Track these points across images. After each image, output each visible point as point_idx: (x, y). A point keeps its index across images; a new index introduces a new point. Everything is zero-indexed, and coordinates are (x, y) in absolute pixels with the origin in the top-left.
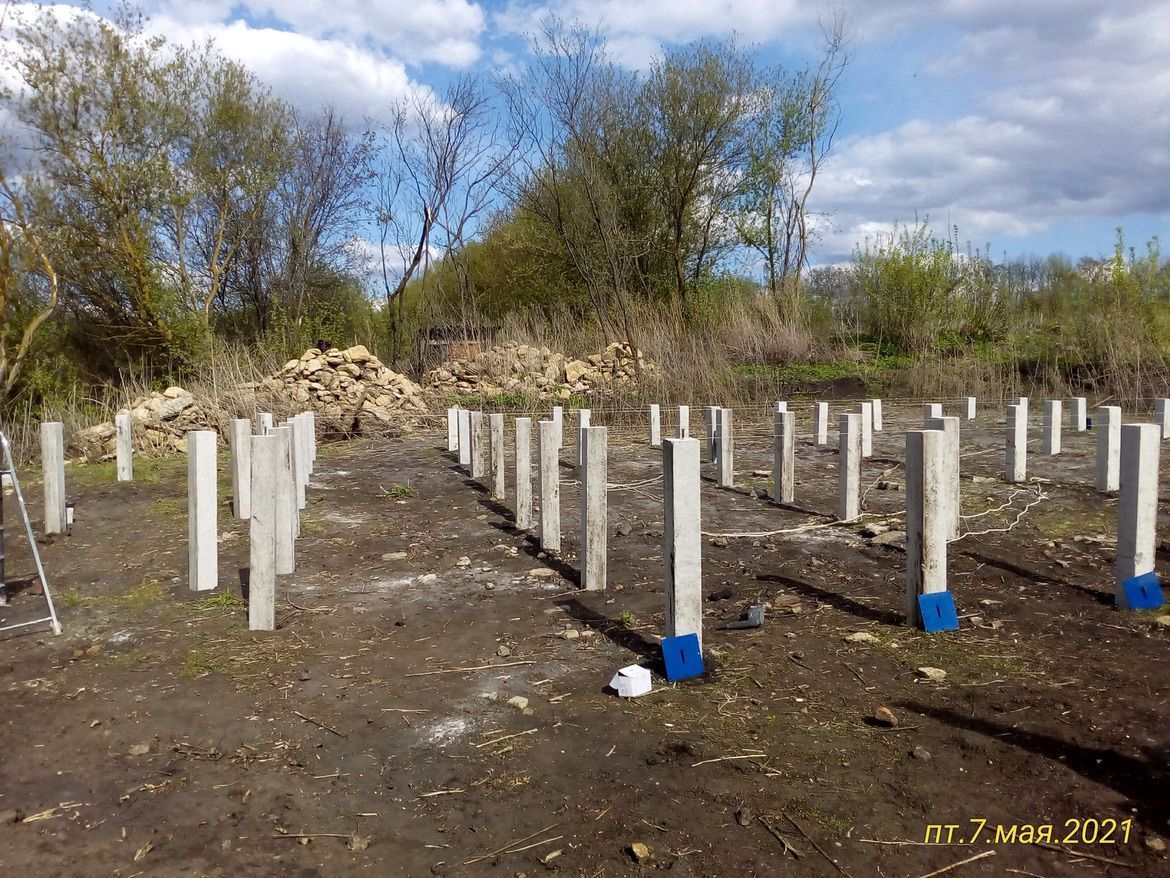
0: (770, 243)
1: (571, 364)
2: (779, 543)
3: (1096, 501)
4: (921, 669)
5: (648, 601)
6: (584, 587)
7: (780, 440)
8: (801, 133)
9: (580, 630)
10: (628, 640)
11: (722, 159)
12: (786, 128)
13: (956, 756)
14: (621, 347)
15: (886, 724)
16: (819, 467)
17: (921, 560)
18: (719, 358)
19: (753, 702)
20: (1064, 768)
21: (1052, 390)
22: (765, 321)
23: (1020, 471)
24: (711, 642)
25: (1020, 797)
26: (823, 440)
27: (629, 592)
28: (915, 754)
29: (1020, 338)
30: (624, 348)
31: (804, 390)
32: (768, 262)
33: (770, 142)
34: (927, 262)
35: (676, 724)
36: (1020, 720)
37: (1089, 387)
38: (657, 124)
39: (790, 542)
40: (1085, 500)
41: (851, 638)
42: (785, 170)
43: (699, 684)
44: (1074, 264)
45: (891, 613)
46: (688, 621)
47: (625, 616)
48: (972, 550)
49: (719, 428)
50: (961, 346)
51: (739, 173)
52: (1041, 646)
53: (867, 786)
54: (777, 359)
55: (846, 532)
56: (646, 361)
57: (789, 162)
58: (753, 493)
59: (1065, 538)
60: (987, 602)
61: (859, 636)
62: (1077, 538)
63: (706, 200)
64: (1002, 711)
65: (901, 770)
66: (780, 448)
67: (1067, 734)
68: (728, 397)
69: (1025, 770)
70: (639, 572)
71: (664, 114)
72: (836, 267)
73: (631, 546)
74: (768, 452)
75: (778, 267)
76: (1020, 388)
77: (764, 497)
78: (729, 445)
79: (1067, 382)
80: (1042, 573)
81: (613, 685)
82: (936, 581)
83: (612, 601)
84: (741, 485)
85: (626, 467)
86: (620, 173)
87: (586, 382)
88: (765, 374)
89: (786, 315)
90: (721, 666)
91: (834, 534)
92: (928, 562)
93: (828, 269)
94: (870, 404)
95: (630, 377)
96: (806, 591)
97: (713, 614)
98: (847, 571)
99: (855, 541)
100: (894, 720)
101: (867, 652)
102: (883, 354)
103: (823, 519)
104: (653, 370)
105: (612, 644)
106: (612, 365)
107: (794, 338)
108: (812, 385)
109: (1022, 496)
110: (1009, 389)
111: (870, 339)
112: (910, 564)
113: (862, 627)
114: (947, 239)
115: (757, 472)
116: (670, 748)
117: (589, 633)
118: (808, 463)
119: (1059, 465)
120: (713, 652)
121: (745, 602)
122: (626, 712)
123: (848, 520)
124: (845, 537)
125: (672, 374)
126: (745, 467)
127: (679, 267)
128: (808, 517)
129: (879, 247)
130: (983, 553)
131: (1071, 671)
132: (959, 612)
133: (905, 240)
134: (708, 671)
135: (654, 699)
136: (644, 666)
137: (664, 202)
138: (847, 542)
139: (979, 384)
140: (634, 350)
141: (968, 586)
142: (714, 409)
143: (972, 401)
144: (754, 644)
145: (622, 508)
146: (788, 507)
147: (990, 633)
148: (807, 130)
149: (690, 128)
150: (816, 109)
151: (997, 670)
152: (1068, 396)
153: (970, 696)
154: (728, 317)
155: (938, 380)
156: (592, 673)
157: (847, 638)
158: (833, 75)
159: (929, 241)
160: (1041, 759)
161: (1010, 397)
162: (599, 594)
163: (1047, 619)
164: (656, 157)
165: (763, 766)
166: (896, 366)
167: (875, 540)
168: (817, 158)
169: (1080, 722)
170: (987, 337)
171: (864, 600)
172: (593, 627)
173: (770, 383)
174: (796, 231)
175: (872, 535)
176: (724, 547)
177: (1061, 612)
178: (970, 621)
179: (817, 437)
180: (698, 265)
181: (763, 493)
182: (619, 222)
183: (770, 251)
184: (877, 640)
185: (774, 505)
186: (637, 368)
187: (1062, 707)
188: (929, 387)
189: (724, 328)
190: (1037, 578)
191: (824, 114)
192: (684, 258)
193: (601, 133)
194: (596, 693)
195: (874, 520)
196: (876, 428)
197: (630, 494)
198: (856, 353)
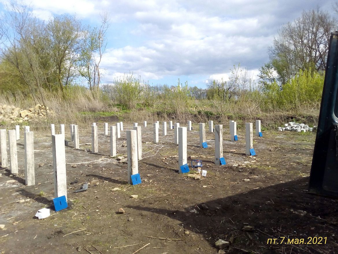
0: (89, 76)
1: (23, 111)
2: (93, 165)
3: (175, 147)
4: (132, 196)
5: (50, 187)
6: (27, 185)
7: (93, 134)
8: (96, 45)
9: (25, 199)
10: (42, 201)
11: (73, 50)
12: (92, 43)
13: (140, 218)
14: (41, 106)
15: (122, 213)
16: (106, 142)
17: (132, 166)
18: (75, 110)
19: (83, 214)
20: (167, 217)
21: (165, 119)
22: (89, 99)
23: (157, 140)
24: (70, 197)
25: (156, 227)
26: (107, 134)
27: (43, 185)
28: (129, 220)
29: (157, 106)
30: (42, 106)
31: (100, 119)
32: (89, 82)
33: (87, 47)
34: (133, 85)
35: (58, 224)
36: (156, 206)
37: (173, 118)
38: (51, 37)
39: (96, 164)
40: (172, 147)
41: (113, 190)
42: (92, 56)
43: (66, 211)
44: (170, 87)
45: (124, 181)
46: (62, 191)
47: (41, 193)
48: (145, 162)
49: (74, 131)
50: (143, 108)
51: (79, 55)
52: (161, 185)
53: (116, 232)
54: (93, 110)
55: (113, 160)
56: (50, 110)
57: (93, 53)
58: (85, 150)
59: (167, 157)
60: (149, 175)
61: (115, 189)
62: (170, 156)
63: (69, 62)
64: (152, 204)
65: (126, 225)
66: (93, 136)
67: (168, 207)
68: (78, 122)
69: (157, 219)
70: (47, 178)
71: (54, 34)
72: (110, 84)
73: (44, 170)
74: (91, 138)
75: (92, 83)
76: (157, 119)
77: (89, 151)
78: (78, 136)
79: (168, 117)
80: (162, 166)
81: (36, 215)
82: (135, 171)
83: (37, 188)
84: (82, 148)
85: (43, 144)
86: (39, 51)
87: (28, 117)
88: (89, 115)
89: (95, 97)
90: (73, 204)
91: (109, 160)
92: (133, 166)
93: (107, 85)
94: (119, 123)
95: (44, 115)
96: (101, 178)
97: (71, 189)
98: (113, 171)
99: (115, 162)
100: (124, 211)
101: (117, 193)
102: (123, 109)
103: (106, 156)
104: (53, 113)
105: (37, 202)
106: (38, 111)
107: (98, 104)
108: (103, 118)
109: (158, 147)
110: (155, 119)
111: (119, 105)
112: (129, 167)
113: (116, 186)
114: (138, 79)
115: (87, 144)
116: (56, 232)
117: (28, 200)
118: (102, 140)
119: (166, 138)
120: (71, 200)
121: (82, 183)
122: (41, 224)
123: (113, 156)
124: (113, 161)
125: (59, 115)
126: (83, 142)
127: (61, 81)
128: (102, 156)
129: (121, 80)
130: (148, 162)
131: (168, 191)
132: (142, 179)
133: (127, 78)
134: (69, 207)
135: (52, 218)
136: (48, 208)
137: (54, 61)
138: (113, 162)
139: (148, 118)
140: (45, 107)
141: (144, 171)
142: (72, 125)
143: (146, 122)
144: (84, 196)
145: (41, 158)
146: (96, 154)
147: (149, 183)
148: (98, 44)
149: (62, 39)
150: (100, 39)
151: (151, 193)
152: (168, 120)
153: (144, 201)
154: (77, 97)
155: (137, 117)
156: (29, 213)
157: (112, 190)
158: (105, 29)
159: (134, 79)
160: (161, 215)
161: (155, 121)
162: (32, 187)
163: (163, 178)
164: (51, 47)
165: (85, 232)
166: (126, 113)
167: (120, 161)
168: (101, 53)
169: (170, 204)
170: (149, 105)
171: (117, 178)
172: (30, 198)
173: (91, 117)
174: (97, 73)
175: (120, 160)
176: (76, 167)
177: (166, 176)
178: (144, 181)
179: (105, 133)
180: (67, 81)
181: (89, 150)
182: (40, 66)
183: (89, 79)
184: (120, 189)
185: (92, 153)
186: (46, 113)
187: (166, 201)
188: (135, 118)
189: (76, 100)
190: (161, 167)
191: (102, 41)
192: (62, 78)
193: (32, 37)
194: (31, 219)
195: (120, 156)
196: (121, 130)
197: (44, 153)
198: (115, 109)
